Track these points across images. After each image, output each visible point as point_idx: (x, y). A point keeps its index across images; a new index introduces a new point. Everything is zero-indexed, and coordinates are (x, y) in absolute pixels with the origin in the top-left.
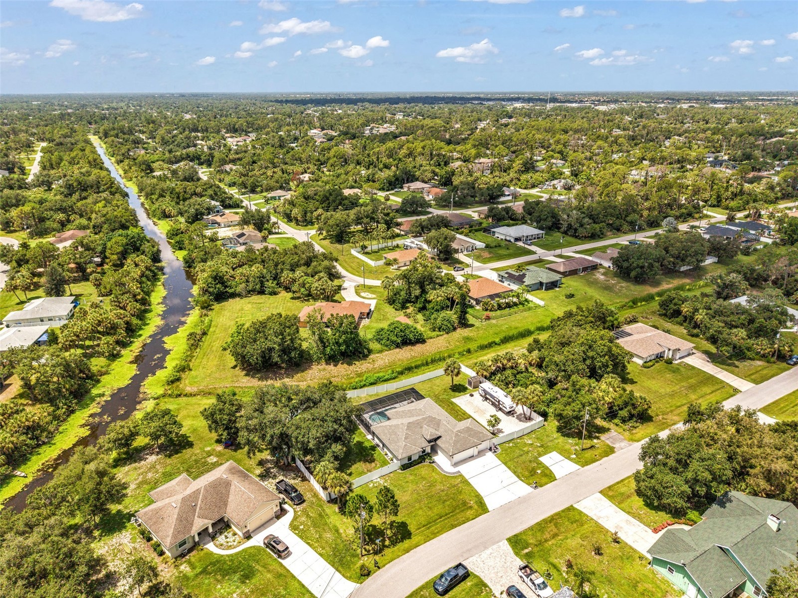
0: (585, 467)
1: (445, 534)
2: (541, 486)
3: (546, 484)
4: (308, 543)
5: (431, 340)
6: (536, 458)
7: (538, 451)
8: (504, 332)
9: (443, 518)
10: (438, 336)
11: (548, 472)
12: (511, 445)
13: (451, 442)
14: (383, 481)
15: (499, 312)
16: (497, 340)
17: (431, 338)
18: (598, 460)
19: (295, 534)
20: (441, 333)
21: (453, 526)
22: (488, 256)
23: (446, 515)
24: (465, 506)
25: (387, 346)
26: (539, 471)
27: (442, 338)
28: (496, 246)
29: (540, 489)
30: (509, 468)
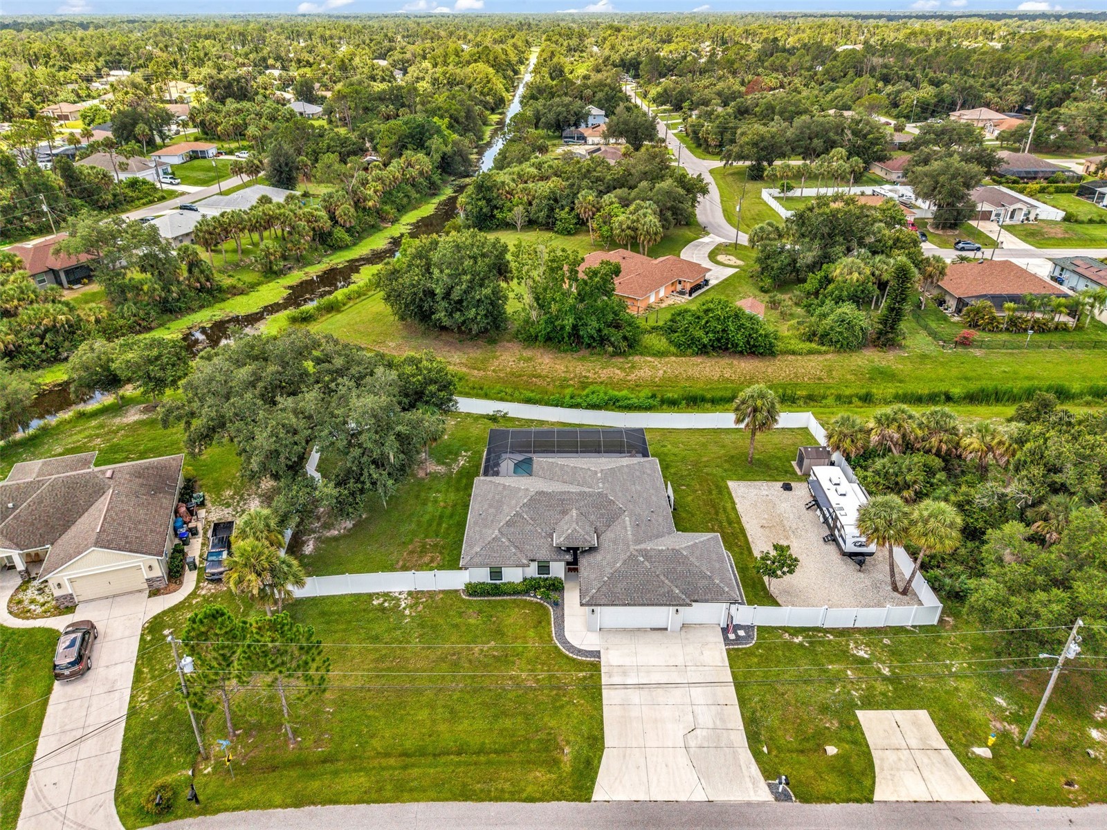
0: (1005, 808)
1: (422, 805)
2: (805, 799)
3: (828, 799)
4: (138, 672)
5: (790, 358)
6: (851, 706)
7: (871, 688)
8: (991, 379)
9: (463, 758)
10: (810, 352)
11: (857, 765)
12: (800, 639)
13: (609, 570)
14: (409, 601)
15: (1004, 337)
16: (956, 391)
17: (794, 353)
18: (1068, 803)
19: (142, 639)
20: (824, 348)
21: (465, 795)
22: (1060, 236)
23: (480, 751)
24: (547, 752)
25: (678, 346)
26: (832, 750)
27: (821, 358)
28: (1091, 221)
29: (795, 806)
30: (742, 701)
